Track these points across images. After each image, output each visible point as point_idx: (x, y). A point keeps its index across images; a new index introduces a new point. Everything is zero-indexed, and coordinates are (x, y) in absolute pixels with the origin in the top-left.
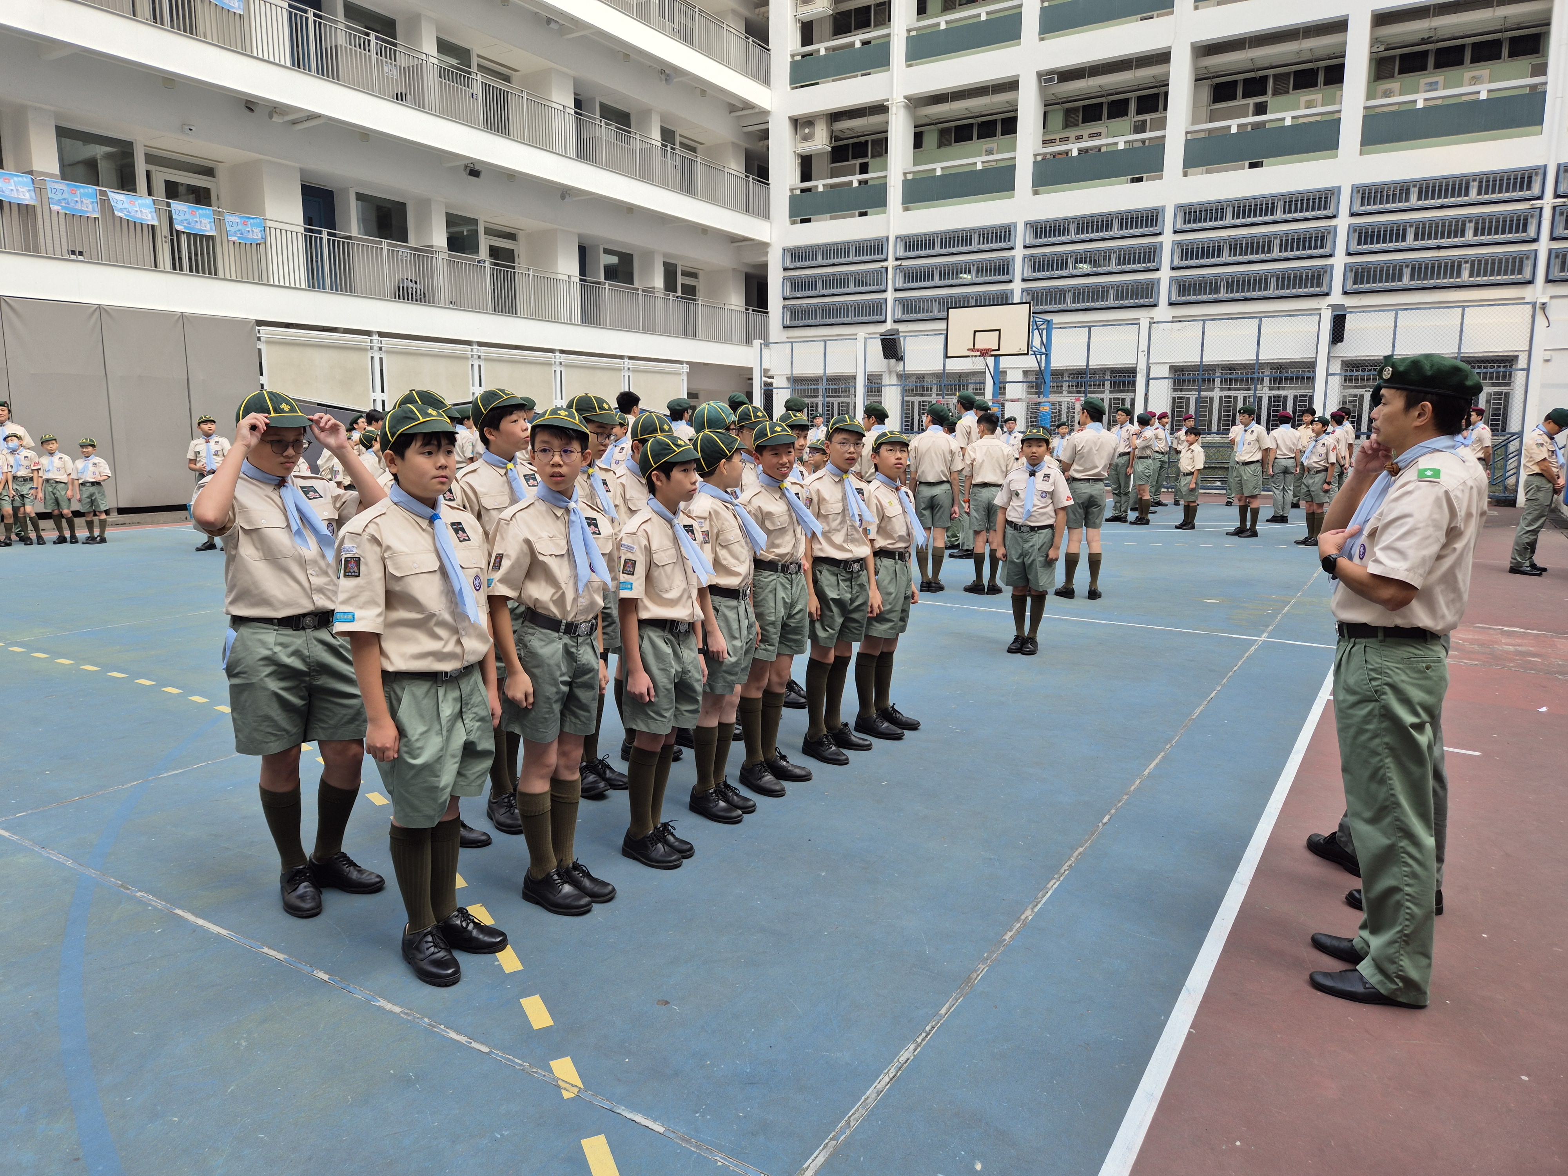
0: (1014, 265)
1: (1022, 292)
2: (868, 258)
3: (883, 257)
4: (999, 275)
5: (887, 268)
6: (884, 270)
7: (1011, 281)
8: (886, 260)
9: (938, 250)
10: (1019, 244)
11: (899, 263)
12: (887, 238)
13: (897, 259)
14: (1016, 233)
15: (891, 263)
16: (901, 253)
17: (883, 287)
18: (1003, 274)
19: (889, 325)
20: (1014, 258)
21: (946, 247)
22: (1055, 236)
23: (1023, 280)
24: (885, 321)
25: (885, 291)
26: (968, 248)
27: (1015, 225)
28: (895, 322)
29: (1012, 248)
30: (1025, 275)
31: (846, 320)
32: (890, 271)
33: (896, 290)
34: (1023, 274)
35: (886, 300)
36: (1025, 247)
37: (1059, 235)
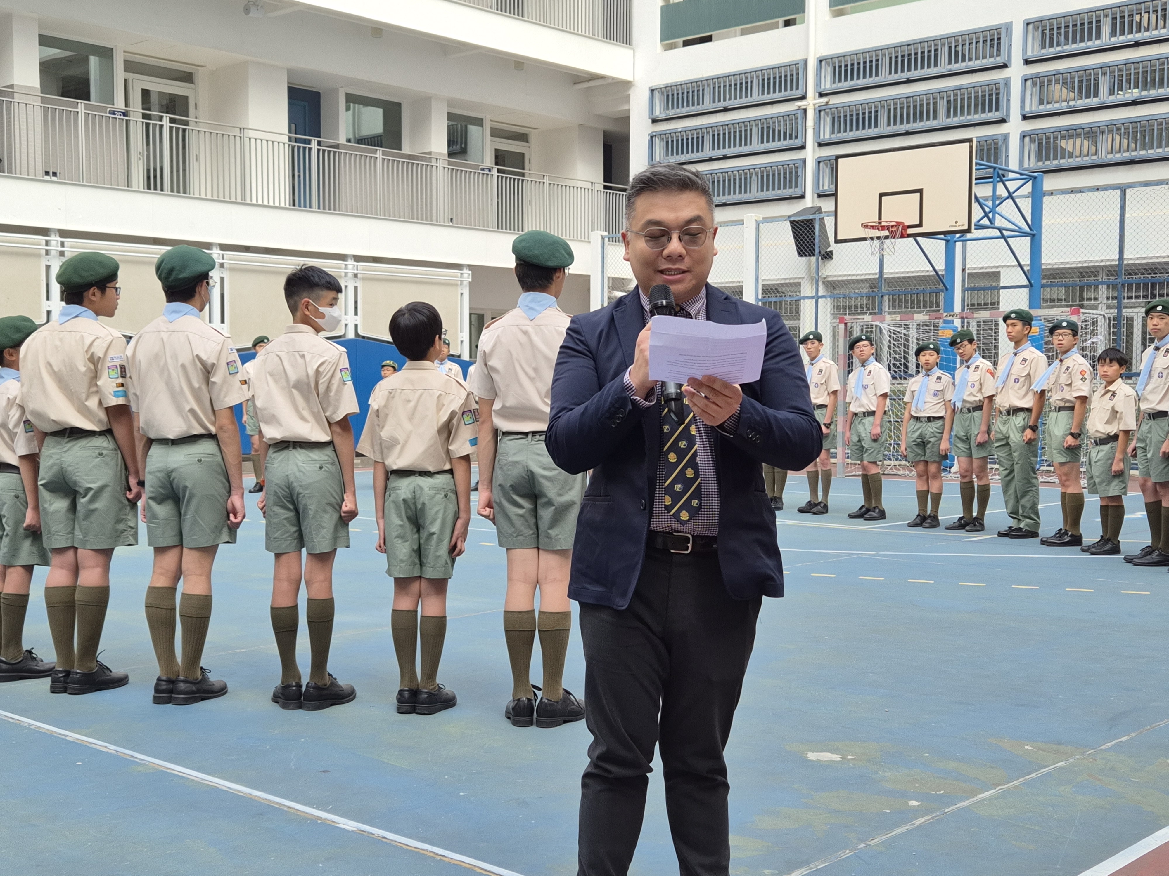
0: (1009, 94)
1: (1023, 137)
2: (777, 96)
3: (798, 93)
4: (983, 111)
5: (805, 111)
6: (800, 114)
7: (1003, 121)
8: (803, 97)
9: (884, 76)
10: (1017, 60)
11: (824, 100)
12: (806, 62)
13: (821, 95)
14: (1010, 40)
15: (812, 102)
16: (828, 85)
17: (798, 142)
18: (990, 110)
19: (809, 201)
20: (1007, 82)
21: (896, 72)
22: (1074, 41)
23: (1025, 118)
24: (803, 197)
25: (803, 147)
26: (933, 71)
27: (1008, 27)
28: (819, 196)
29: (1005, 66)
30: (1027, 109)
31: (744, 197)
32: (810, 114)
33: (820, 145)
34: (1023, 107)
35: (804, 161)
36: (1027, 62)
37: (1082, 40)
